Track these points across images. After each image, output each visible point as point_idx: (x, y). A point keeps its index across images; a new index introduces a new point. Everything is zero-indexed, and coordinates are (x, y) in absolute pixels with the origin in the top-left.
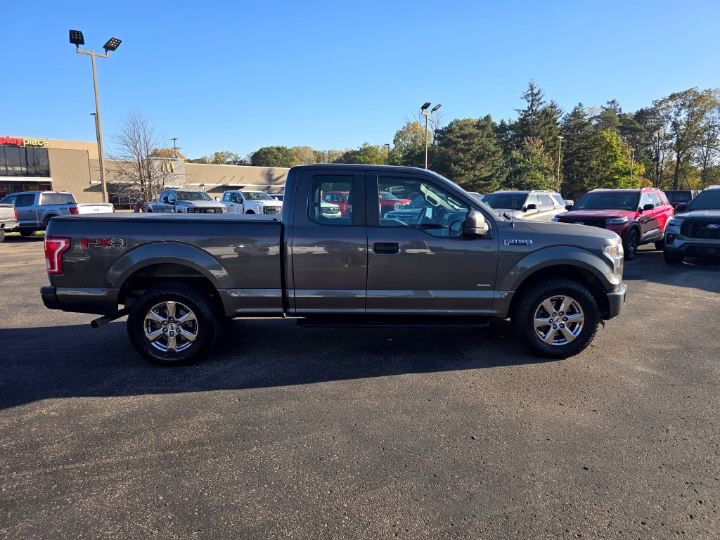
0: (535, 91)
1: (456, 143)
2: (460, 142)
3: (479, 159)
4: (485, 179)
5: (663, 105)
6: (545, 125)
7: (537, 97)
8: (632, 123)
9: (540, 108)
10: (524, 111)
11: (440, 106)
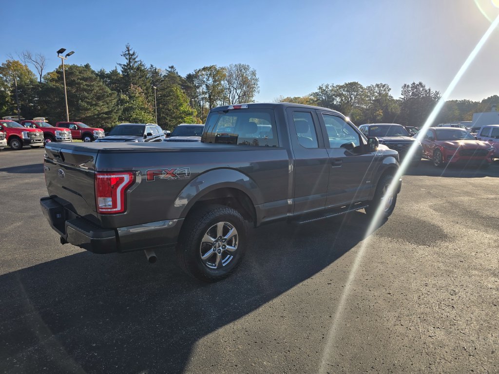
0: (131, 52)
1: (79, 84)
2: (82, 83)
3: (99, 98)
4: (106, 113)
5: (200, 73)
6: (140, 78)
7: (133, 57)
8: (186, 83)
9: (136, 65)
10: (124, 65)
11: (73, 52)
